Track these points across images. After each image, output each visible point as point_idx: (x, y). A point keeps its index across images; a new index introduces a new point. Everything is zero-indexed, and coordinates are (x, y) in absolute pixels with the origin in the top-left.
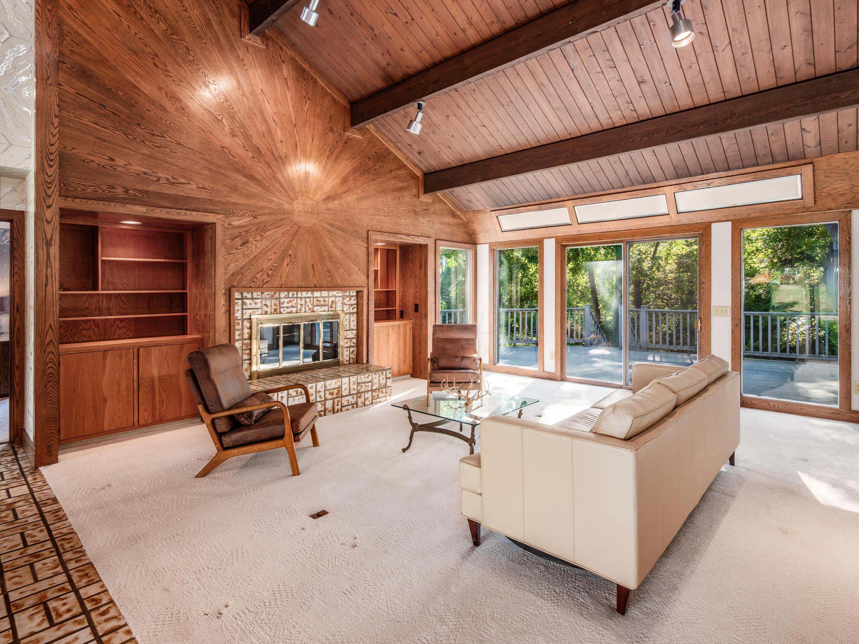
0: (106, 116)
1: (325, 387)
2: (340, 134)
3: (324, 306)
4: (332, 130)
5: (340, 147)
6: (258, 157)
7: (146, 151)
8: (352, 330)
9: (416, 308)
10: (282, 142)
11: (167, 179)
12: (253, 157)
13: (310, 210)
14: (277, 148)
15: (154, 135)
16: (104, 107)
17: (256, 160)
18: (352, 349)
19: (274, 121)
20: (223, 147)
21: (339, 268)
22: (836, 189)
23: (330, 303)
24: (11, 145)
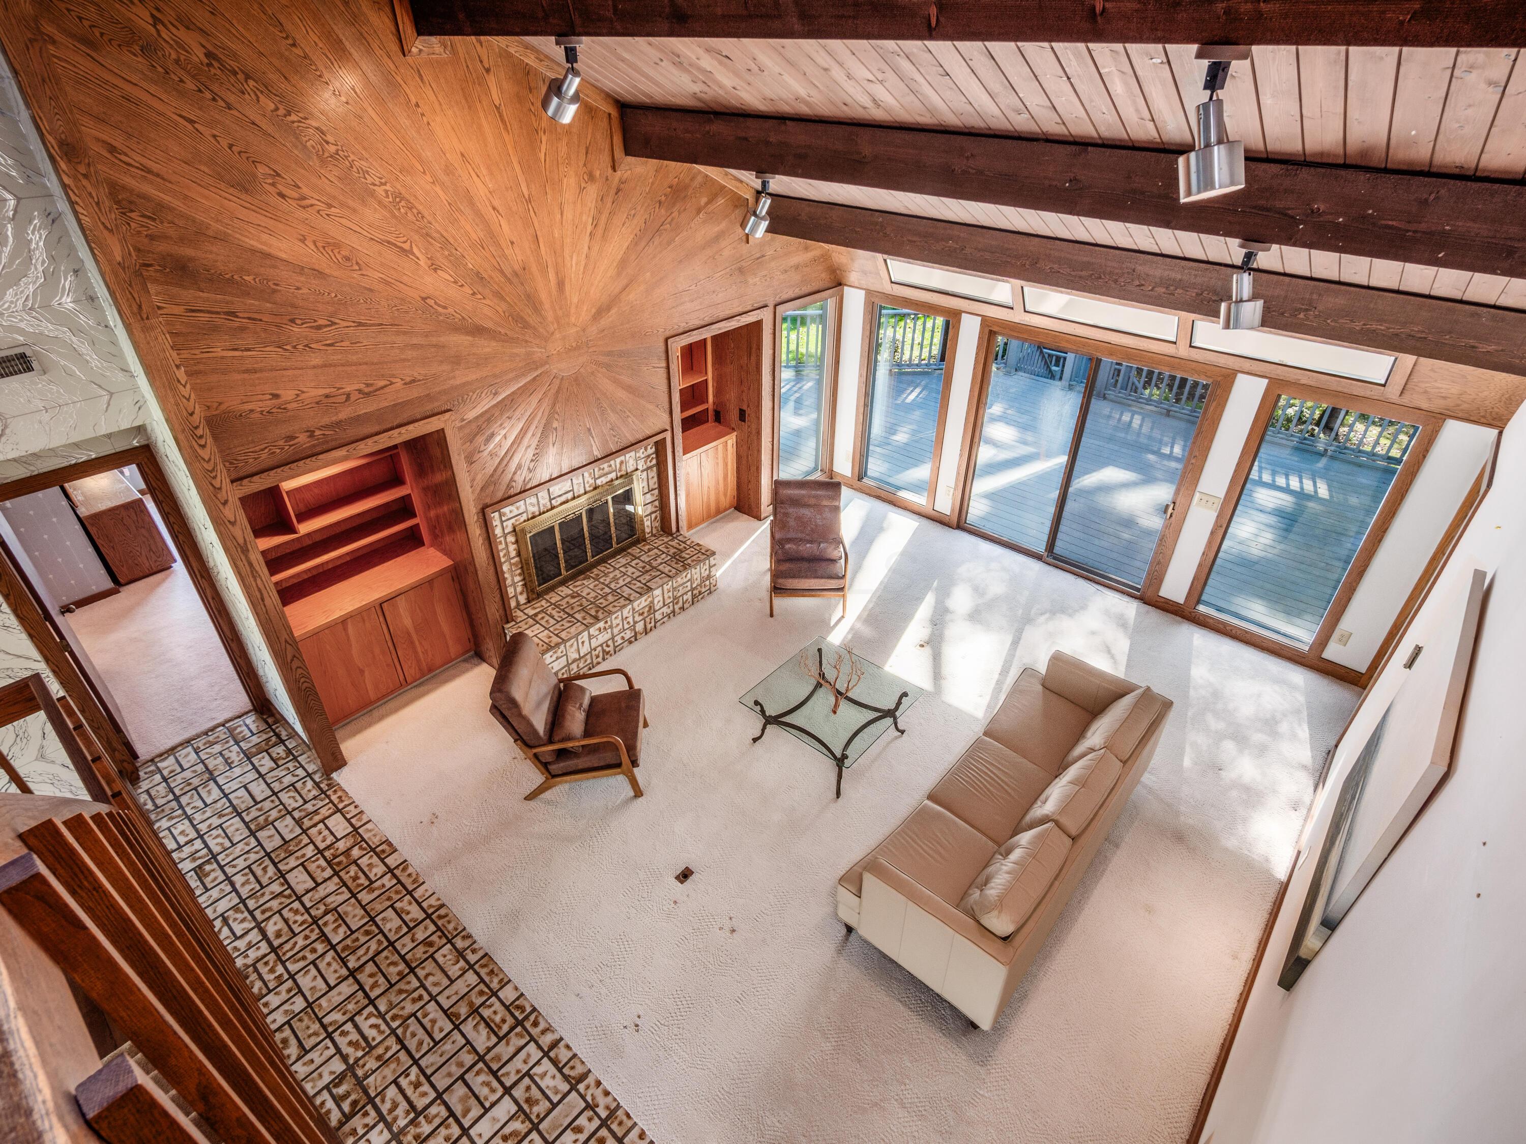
0: (243, 329)
1: (634, 609)
2: (607, 179)
3: (610, 473)
4: (591, 177)
5: (609, 204)
6: (480, 289)
7: (316, 360)
8: (653, 490)
9: (742, 415)
10: (512, 243)
11: (360, 391)
12: (474, 294)
13: (574, 345)
14: (507, 259)
15: (319, 328)
16: (233, 314)
17: (479, 296)
18: (653, 516)
19: (494, 209)
20: (424, 299)
21: (628, 416)
22: (1438, 388)
23: (618, 466)
24: (111, 394)
